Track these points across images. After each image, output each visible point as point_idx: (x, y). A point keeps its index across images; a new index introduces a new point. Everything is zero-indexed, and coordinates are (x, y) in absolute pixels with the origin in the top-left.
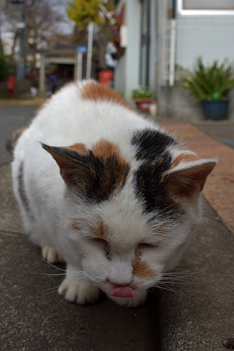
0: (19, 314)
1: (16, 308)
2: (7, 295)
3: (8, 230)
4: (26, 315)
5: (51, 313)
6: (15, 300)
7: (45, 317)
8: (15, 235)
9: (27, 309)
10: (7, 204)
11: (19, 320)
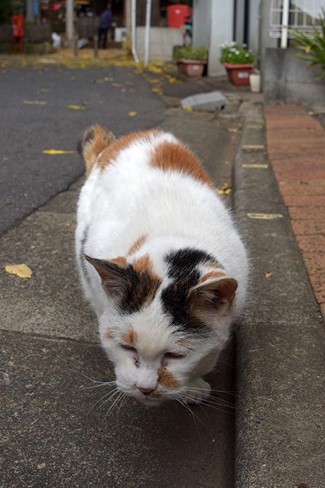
0: (82, 453)
1: (77, 445)
2: (65, 428)
3: (52, 334)
4: (90, 453)
5: (117, 448)
6: (74, 434)
7: (111, 454)
8: (62, 341)
9: (90, 445)
10: (45, 289)
11: (82, 459)
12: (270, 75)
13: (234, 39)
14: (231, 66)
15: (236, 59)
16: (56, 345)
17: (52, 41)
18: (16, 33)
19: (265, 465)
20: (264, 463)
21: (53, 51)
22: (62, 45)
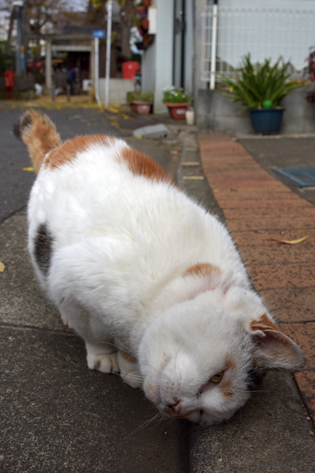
0: (40, 442)
1: (36, 434)
2: (25, 417)
3: (19, 323)
4: (47, 443)
5: (74, 436)
6: (34, 422)
7: (69, 443)
8: (28, 329)
9: (48, 434)
10: (15, 282)
11: (40, 449)
12: (201, 110)
13: (174, 84)
14: (171, 105)
15: (175, 100)
16: (21, 333)
17: (35, 90)
18: (8, 84)
19: (221, 460)
20: (220, 457)
21: (36, 98)
22: (43, 93)
